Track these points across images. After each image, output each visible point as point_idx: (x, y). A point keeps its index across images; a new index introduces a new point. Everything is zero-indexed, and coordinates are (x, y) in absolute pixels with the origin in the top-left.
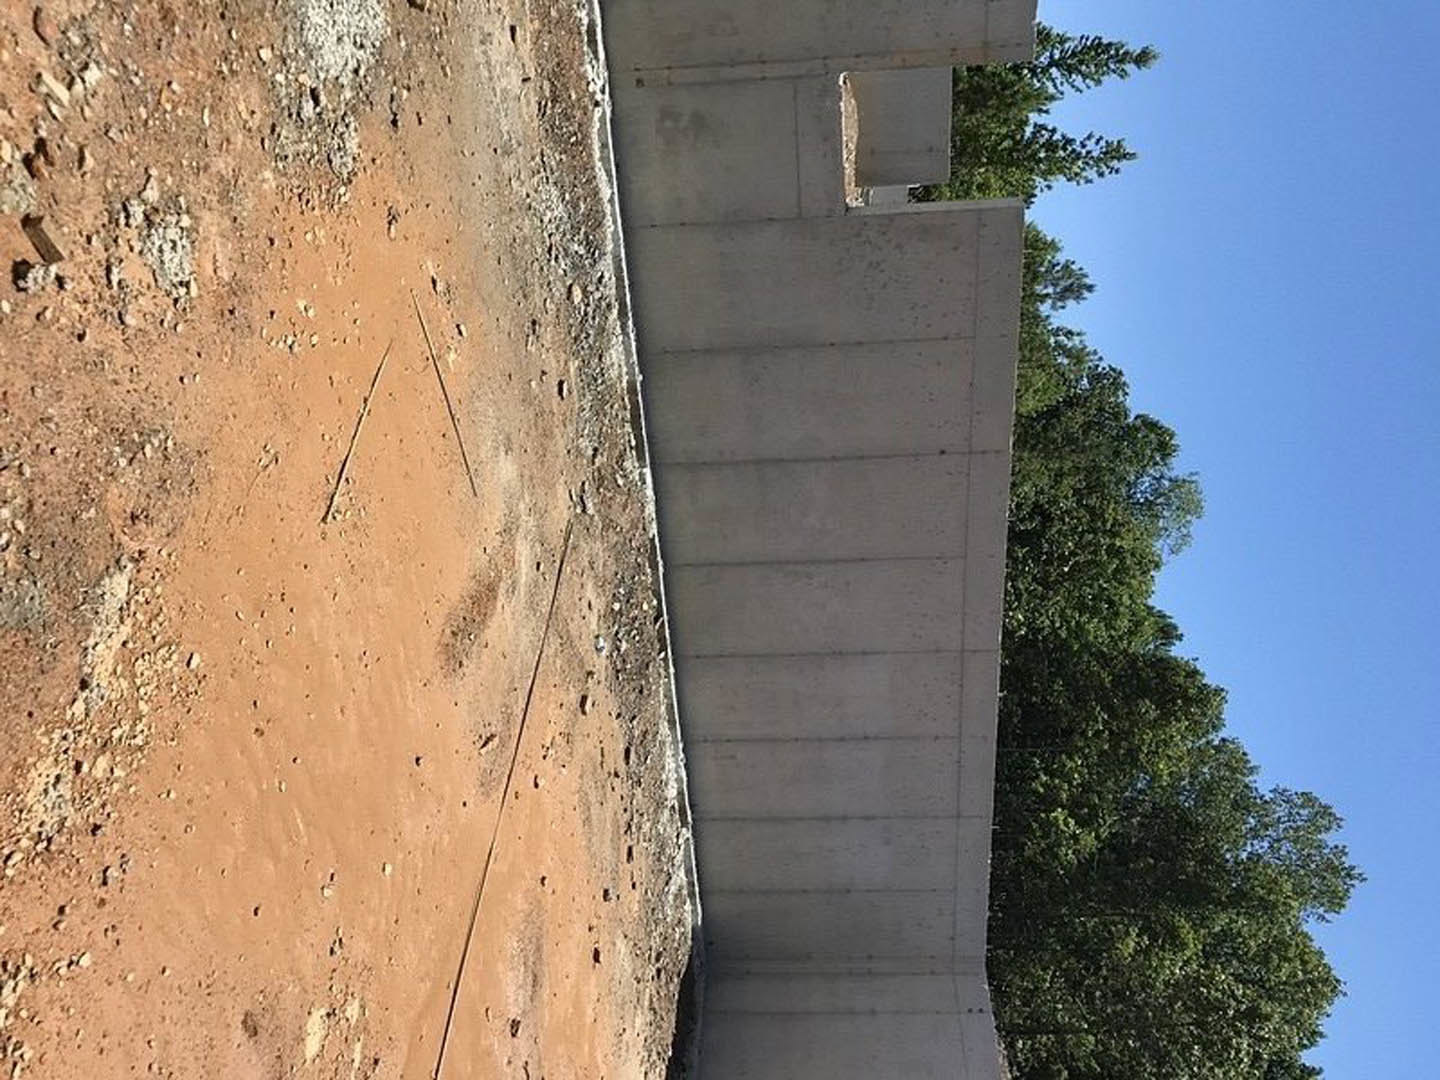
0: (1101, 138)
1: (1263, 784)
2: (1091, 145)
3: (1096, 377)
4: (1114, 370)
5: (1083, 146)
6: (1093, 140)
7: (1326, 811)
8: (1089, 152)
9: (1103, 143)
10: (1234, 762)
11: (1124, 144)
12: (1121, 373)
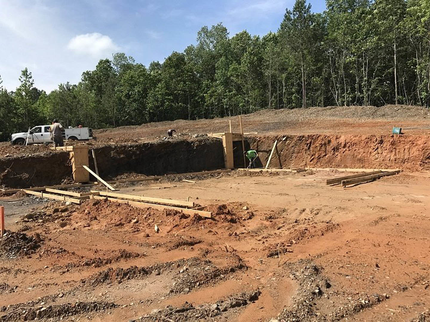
0: (21, 76)
1: (196, 44)
2: (22, 80)
3: (85, 79)
4: (83, 74)
5: (22, 82)
6: (21, 79)
7: (203, 29)
8: (24, 80)
9: (22, 76)
10: (189, 50)
11: (23, 70)
12: (84, 73)
